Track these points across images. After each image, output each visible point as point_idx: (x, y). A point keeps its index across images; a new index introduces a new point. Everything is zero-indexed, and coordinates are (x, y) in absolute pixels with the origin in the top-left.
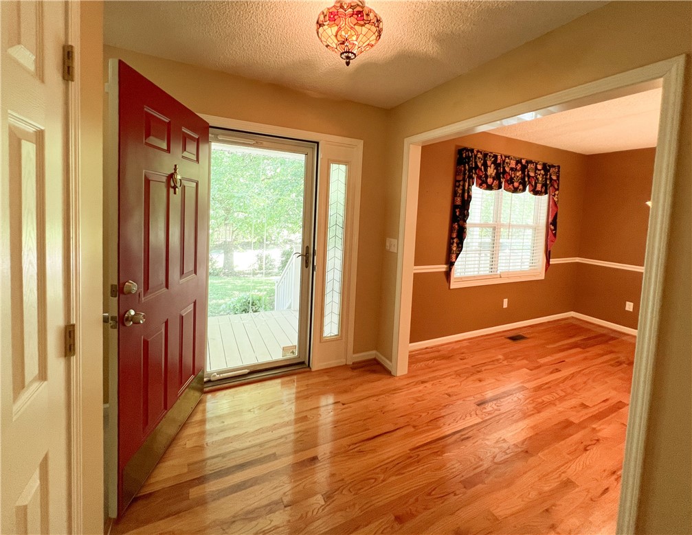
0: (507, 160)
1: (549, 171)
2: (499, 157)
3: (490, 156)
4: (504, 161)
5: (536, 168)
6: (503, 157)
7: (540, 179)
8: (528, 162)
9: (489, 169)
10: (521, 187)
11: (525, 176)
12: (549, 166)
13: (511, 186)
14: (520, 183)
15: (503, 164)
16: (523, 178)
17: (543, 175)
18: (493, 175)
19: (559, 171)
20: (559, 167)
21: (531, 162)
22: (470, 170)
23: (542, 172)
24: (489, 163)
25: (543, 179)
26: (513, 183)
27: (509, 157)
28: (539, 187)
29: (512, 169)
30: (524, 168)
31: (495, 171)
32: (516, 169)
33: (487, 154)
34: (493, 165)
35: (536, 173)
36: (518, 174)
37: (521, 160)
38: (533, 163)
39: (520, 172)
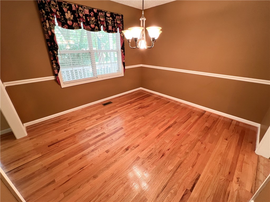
0: (80, 8)
1: (115, 18)
2: (73, 6)
3: (64, 4)
4: (78, 9)
5: (106, 16)
6: (77, 6)
7: (110, 23)
8: (98, 11)
9: (66, 14)
10: (97, 28)
11: (98, 20)
12: (115, 15)
13: (88, 27)
14: (95, 25)
15: (78, 11)
16: (97, 22)
17: (112, 21)
18: (72, 18)
19: (122, 18)
20: (122, 16)
21: (101, 11)
22: (47, 14)
23: (111, 18)
24: (65, 10)
25: (112, 23)
26: (90, 25)
27: (82, 7)
28: (110, 28)
29: (86, 16)
30: (96, 15)
31: (72, 16)
32: (90, 16)
33: (62, 3)
34: (69, 12)
35: (106, 19)
36: (92, 19)
37: (93, 9)
38: (103, 12)
39: (94, 18)
